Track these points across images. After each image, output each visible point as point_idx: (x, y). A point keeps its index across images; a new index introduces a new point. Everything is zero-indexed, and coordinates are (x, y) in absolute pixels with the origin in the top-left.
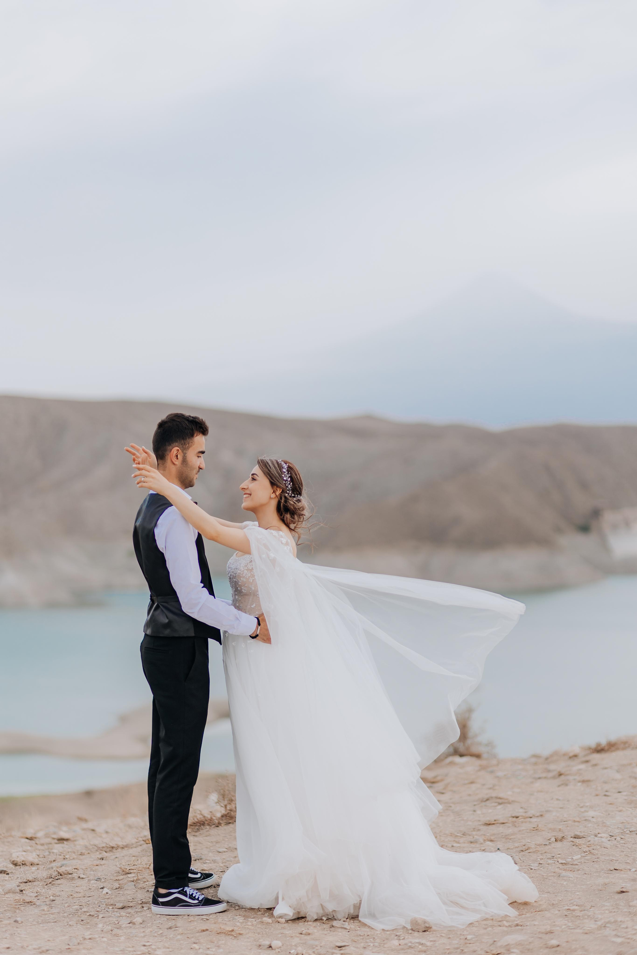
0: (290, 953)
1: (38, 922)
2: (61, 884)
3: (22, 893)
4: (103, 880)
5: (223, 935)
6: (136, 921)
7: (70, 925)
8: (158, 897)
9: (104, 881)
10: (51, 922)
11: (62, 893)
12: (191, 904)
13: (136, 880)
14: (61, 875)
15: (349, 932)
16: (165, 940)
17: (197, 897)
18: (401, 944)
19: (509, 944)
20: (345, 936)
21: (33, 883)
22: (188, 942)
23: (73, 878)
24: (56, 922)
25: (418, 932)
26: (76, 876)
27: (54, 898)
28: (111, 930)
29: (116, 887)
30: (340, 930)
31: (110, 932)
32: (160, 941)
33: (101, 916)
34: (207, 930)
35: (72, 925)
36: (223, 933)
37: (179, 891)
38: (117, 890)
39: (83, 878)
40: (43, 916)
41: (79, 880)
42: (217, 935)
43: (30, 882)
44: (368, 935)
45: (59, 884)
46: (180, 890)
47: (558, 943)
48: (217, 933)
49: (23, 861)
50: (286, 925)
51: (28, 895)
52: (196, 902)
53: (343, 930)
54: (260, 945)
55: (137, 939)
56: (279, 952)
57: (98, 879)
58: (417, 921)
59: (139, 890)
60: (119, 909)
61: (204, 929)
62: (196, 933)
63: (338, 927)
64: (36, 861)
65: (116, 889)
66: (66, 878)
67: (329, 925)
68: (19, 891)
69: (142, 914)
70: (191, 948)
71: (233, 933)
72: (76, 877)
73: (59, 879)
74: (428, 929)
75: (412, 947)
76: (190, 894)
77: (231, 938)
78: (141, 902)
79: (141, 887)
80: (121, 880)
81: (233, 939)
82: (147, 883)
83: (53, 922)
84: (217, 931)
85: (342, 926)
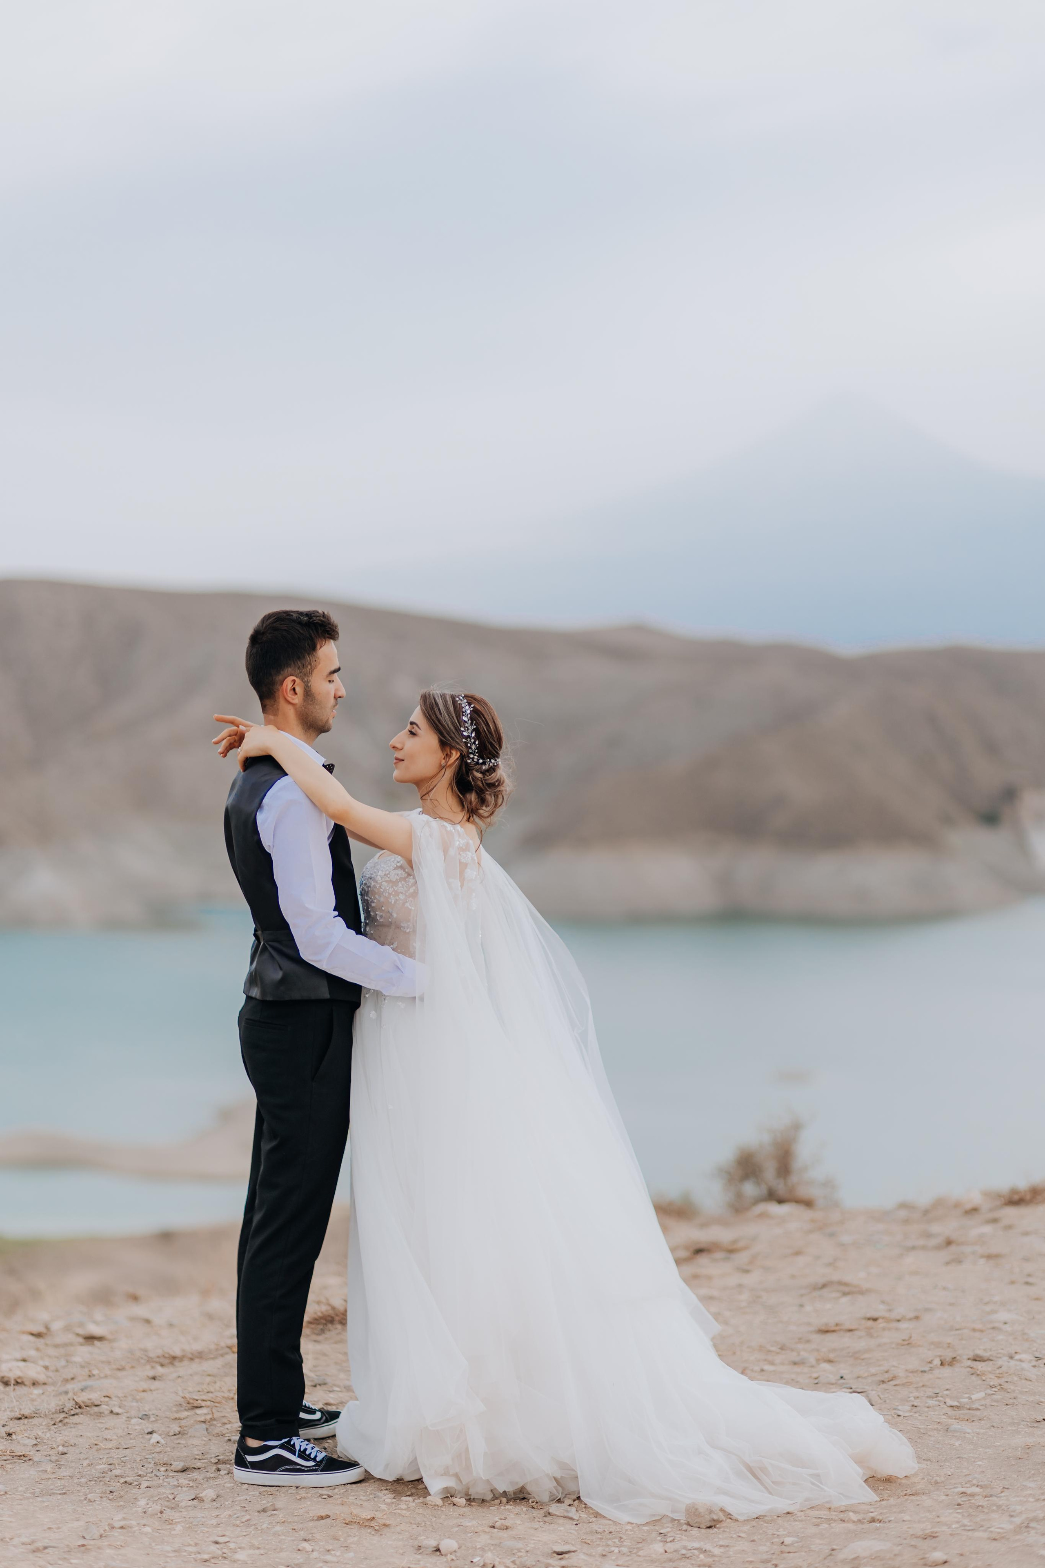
0: (472, 1562)
1: (33, 1494)
2: (80, 1423)
3: (10, 1438)
4: (152, 1419)
5: (356, 1526)
6: (206, 1496)
7: (90, 1501)
8: (245, 1455)
9: (154, 1419)
10: (57, 1494)
11: (81, 1440)
12: (301, 1468)
13: (209, 1420)
14: (80, 1407)
15: (576, 1524)
16: (253, 1532)
17: (312, 1456)
18: (667, 1551)
19: (858, 1557)
20: (571, 1533)
21: (30, 1420)
22: (293, 1538)
23: (101, 1413)
24: (64, 1494)
25: (699, 1527)
26: (107, 1409)
27: (65, 1450)
28: (159, 1510)
29: (174, 1432)
30: (561, 1521)
31: (159, 1514)
32: (245, 1534)
33: (144, 1484)
34: (328, 1516)
35: (93, 1500)
36: (355, 1522)
37: (282, 1444)
38: (175, 1437)
39: (118, 1414)
40: (42, 1482)
41: (112, 1416)
42: (344, 1527)
43: (26, 1418)
44: (610, 1533)
45: (76, 1424)
46: (285, 1442)
47: (945, 1558)
48: (345, 1523)
49: (19, 1378)
50: (467, 1509)
51: (21, 1442)
52: (311, 1463)
53: (567, 1520)
54: (420, 1546)
55: (204, 1530)
56: (453, 1560)
57: (144, 1417)
58: (696, 1509)
59: (214, 1438)
60: (177, 1472)
61: (323, 1514)
62: (308, 1521)
63: (558, 1516)
64: (42, 1378)
65: (175, 1435)
66: (88, 1413)
67: (542, 1512)
68: (4, 1435)
69: (216, 1483)
70: (299, 1550)
71: (373, 1524)
72: (107, 1412)
73: (77, 1414)
74: (715, 1523)
75: (687, 1556)
76: (302, 1450)
77: (370, 1533)
78: (217, 1461)
79: (218, 1434)
80: (184, 1418)
81: (373, 1535)
82: (228, 1426)
83: (60, 1494)
84: (344, 1520)
85: (566, 1514)
